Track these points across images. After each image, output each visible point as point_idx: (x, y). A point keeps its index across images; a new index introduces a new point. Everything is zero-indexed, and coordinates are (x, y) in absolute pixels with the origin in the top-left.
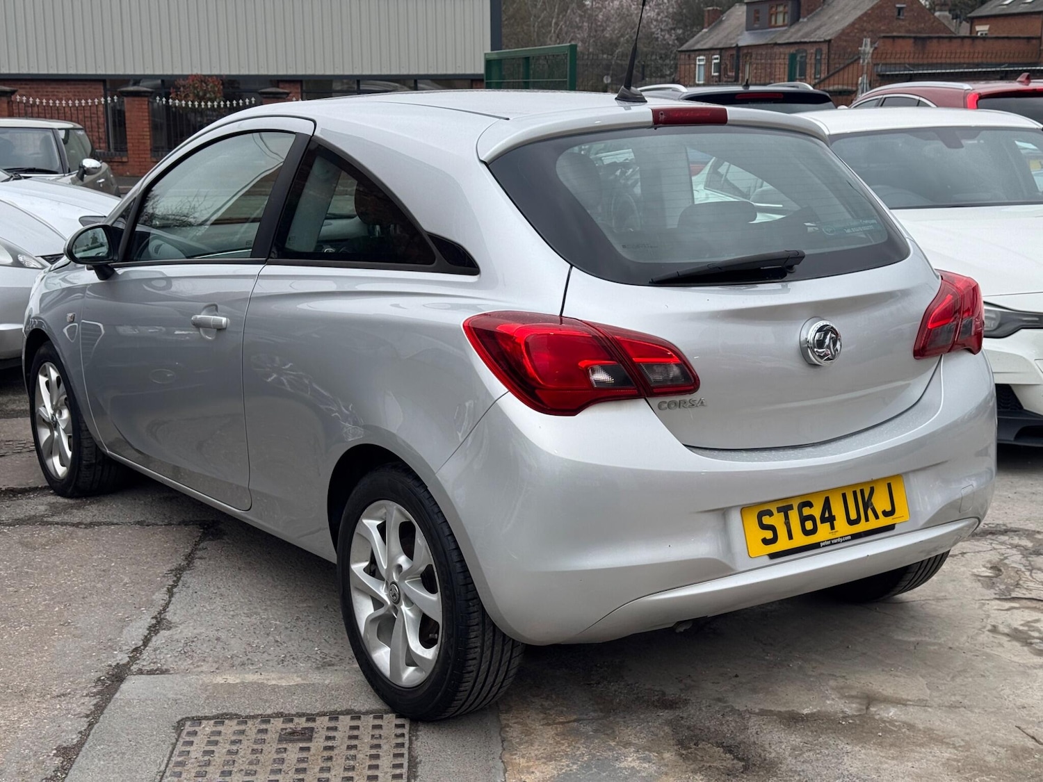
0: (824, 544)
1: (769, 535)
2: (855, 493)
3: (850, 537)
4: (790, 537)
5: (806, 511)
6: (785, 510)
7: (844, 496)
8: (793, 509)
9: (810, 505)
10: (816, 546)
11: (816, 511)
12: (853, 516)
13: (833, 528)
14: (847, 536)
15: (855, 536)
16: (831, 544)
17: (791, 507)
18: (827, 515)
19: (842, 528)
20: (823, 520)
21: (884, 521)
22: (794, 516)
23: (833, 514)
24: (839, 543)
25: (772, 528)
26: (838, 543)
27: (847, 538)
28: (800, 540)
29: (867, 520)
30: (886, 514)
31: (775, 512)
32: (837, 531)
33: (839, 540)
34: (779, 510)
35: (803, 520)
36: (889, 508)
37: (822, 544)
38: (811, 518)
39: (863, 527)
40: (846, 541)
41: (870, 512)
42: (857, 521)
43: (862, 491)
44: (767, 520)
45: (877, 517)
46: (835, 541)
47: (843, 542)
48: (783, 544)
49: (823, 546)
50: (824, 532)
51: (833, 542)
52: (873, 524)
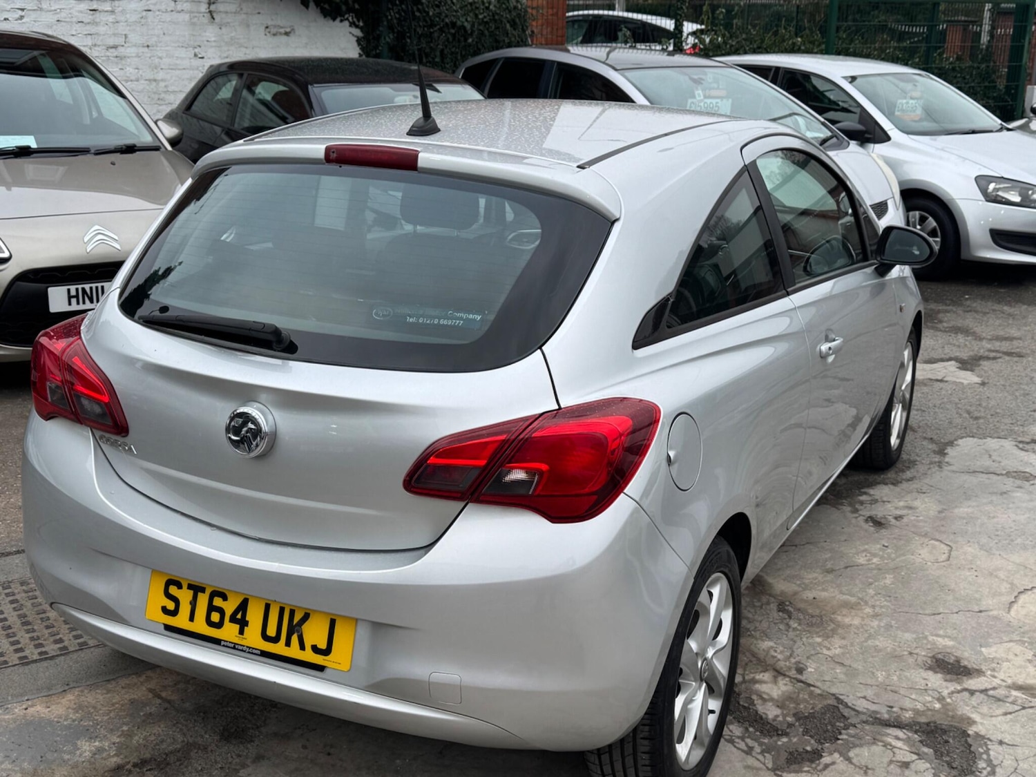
0: (225, 644)
1: (171, 606)
2: (282, 610)
3: (259, 652)
4: (192, 619)
5: (218, 602)
6: (196, 589)
7: (267, 607)
8: (204, 593)
9: (224, 597)
10: (217, 641)
11: (230, 607)
12: (272, 631)
13: (241, 632)
14: (256, 649)
15: (265, 654)
16: (234, 648)
17: (203, 590)
18: (239, 616)
19: (253, 637)
20: (233, 619)
21: (309, 656)
22: (203, 600)
23: (247, 619)
24: (245, 651)
25: (176, 600)
26: (242, 650)
27: (254, 651)
28: (200, 626)
29: (288, 644)
30: (315, 649)
31: (185, 586)
32: (245, 639)
33: (244, 648)
34: (190, 587)
35: (211, 608)
36: (323, 645)
37: (223, 643)
38: (221, 611)
39: (279, 648)
40: (252, 653)
41: (295, 639)
42: (275, 640)
43: (292, 613)
44: (173, 590)
45: (302, 647)
46: (240, 648)
47: (249, 652)
48: (181, 621)
49: (224, 646)
50: (229, 632)
51: (237, 647)
52: (294, 651)
